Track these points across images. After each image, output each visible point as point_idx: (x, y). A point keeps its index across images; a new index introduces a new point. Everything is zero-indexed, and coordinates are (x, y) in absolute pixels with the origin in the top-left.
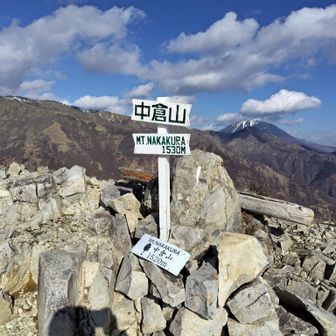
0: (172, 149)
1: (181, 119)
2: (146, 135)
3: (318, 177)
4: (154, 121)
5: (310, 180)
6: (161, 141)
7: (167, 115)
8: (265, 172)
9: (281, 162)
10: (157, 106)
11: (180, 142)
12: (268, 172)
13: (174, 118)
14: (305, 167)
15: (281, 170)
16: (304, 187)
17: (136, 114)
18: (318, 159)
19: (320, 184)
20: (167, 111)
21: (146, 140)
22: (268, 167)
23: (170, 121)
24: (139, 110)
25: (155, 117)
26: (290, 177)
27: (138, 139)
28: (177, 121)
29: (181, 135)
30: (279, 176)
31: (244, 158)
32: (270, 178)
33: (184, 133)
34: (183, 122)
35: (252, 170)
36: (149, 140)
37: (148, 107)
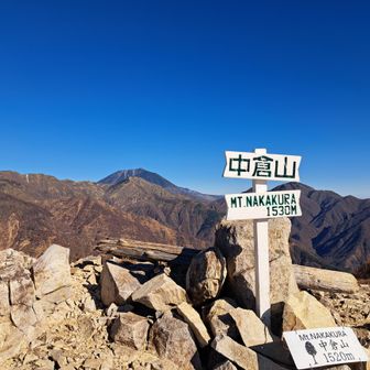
0: (279, 210)
1: (290, 173)
2: (244, 196)
3: (203, 228)
4: (256, 177)
5: (196, 230)
6: (265, 201)
7: (272, 169)
8: (151, 226)
9: (167, 213)
10: (259, 159)
11: (289, 201)
12: (155, 226)
13: (281, 172)
14: (191, 217)
15: (168, 222)
16: (191, 239)
17: (231, 169)
18: (202, 209)
19: (205, 235)
20: (273, 164)
21: (244, 201)
22: (154, 220)
23: (276, 176)
24: (235, 165)
25: (256, 172)
26: (177, 229)
27: (234, 201)
28: (285, 176)
29: (290, 192)
30: (166, 229)
31: (128, 211)
32: (156, 233)
33: (294, 189)
34: (293, 176)
35: (137, 224)
36: (249, 201)
37: (249, 161)
